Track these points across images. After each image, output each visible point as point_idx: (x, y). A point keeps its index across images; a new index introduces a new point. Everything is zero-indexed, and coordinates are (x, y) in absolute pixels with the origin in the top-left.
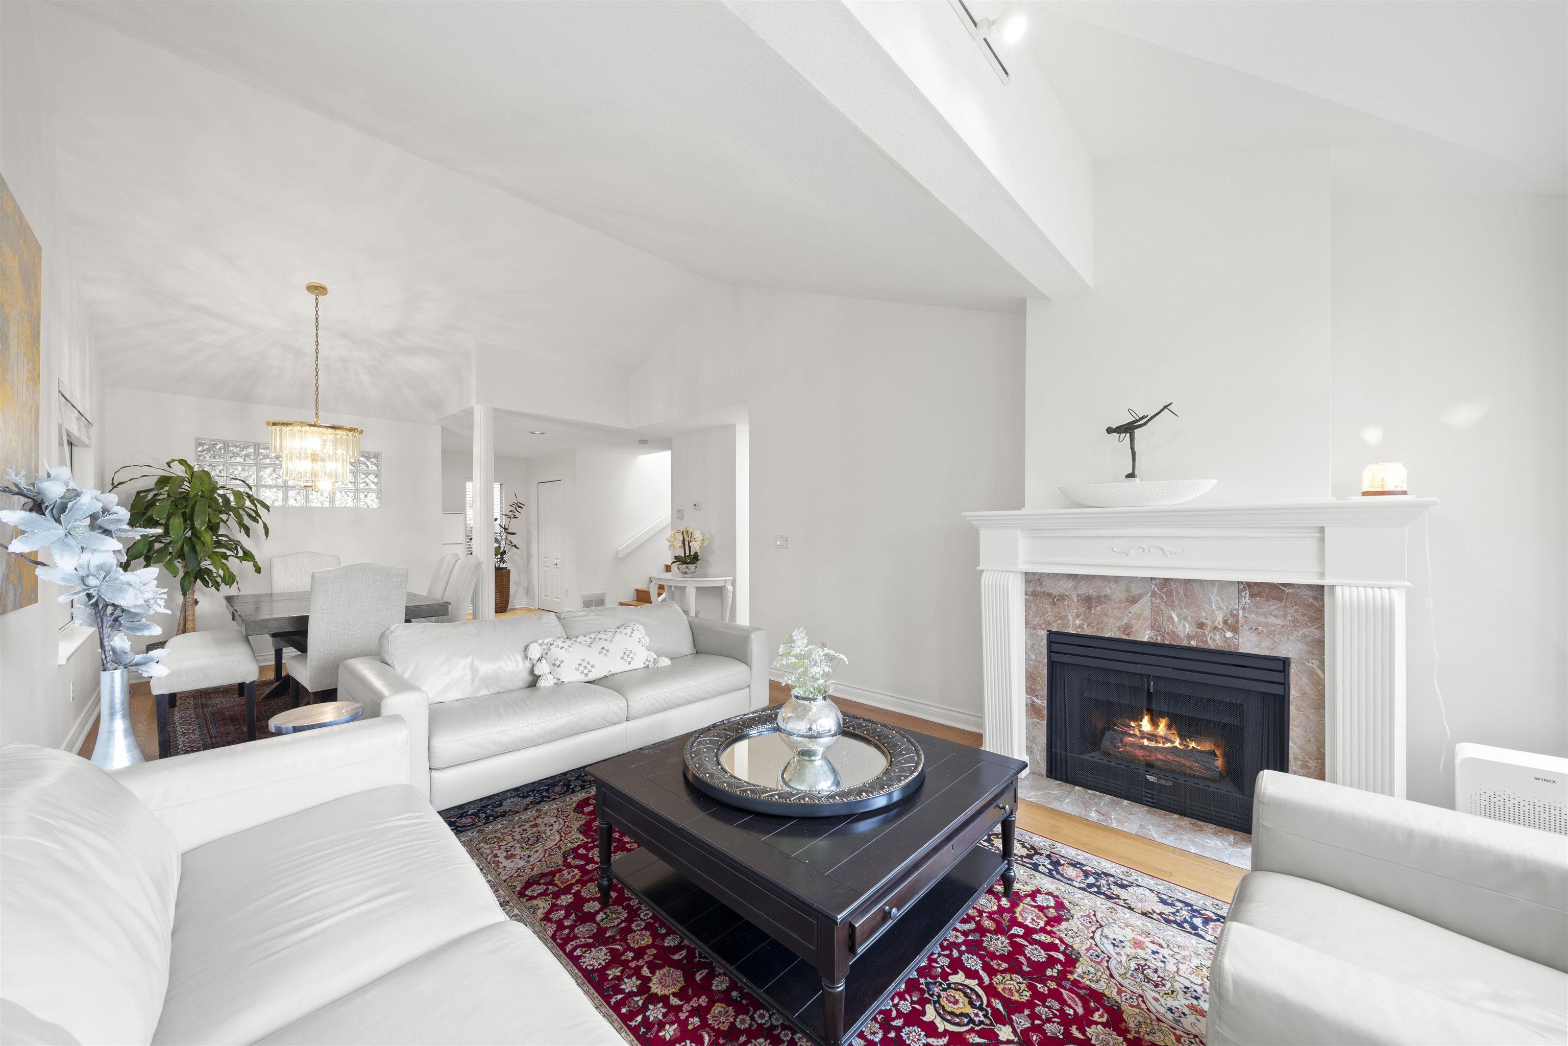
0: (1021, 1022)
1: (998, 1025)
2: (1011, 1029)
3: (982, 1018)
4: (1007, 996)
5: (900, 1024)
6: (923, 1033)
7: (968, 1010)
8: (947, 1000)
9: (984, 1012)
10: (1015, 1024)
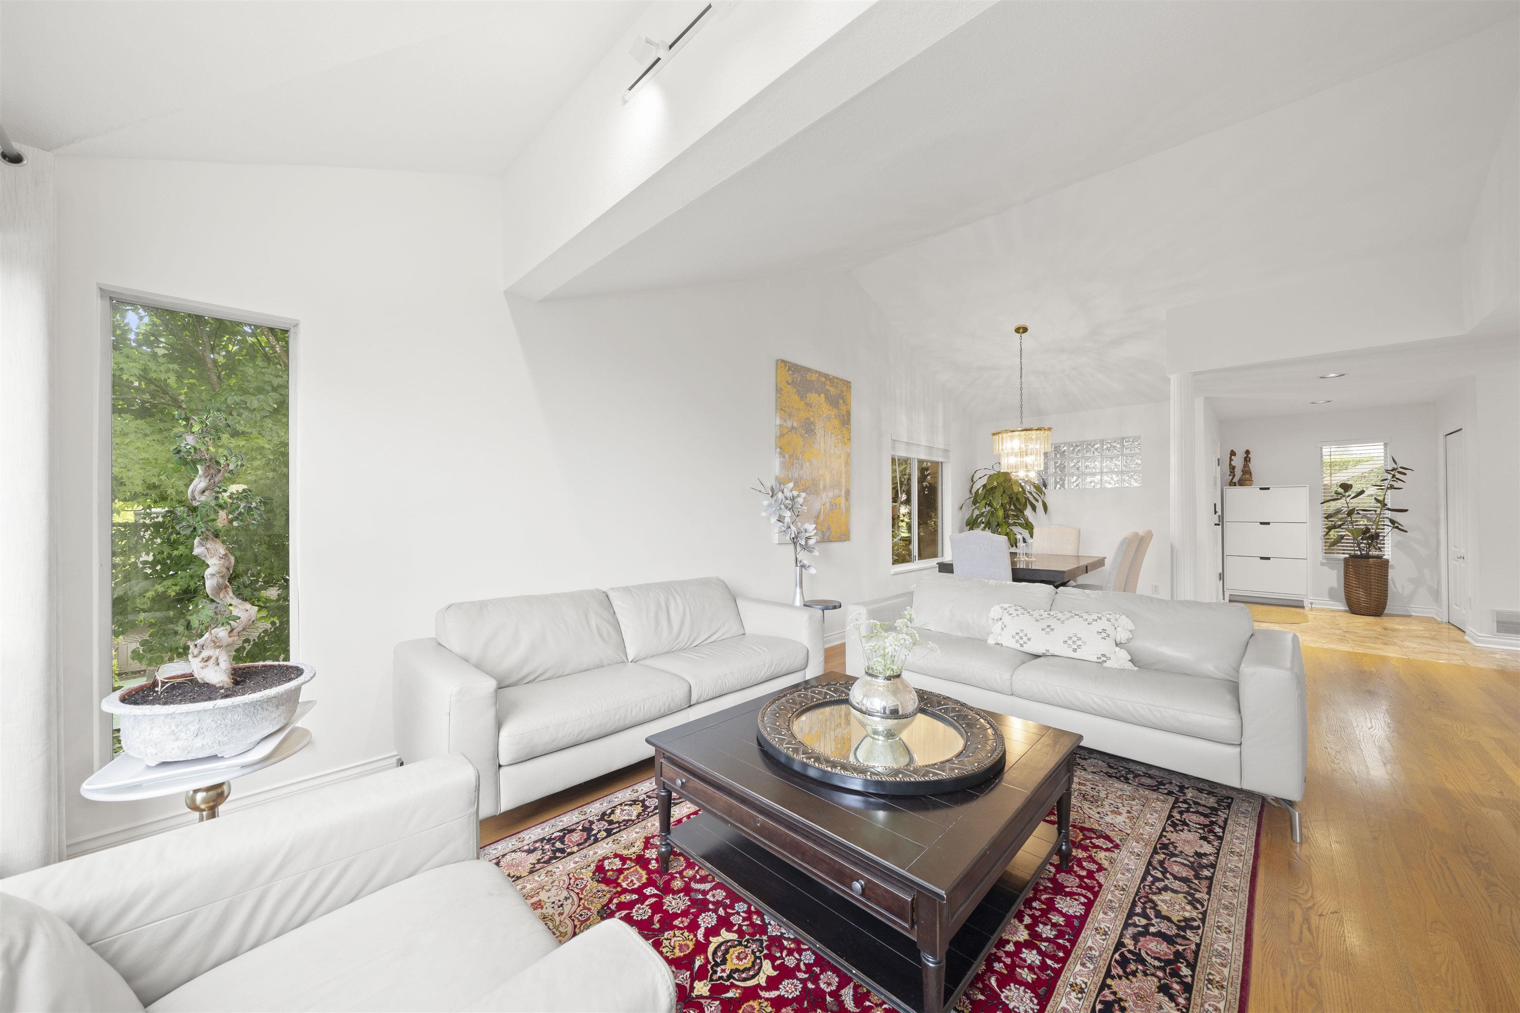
0: (711, 1007)
1: (710, 985)
2: (704, 995)
3: (719, 974)
4: (743, 1007)
5: (719, 913)
6: (710, 926)
7: (729, 967)
8: (742, 952)
9: (725, 977)
10: (710, 1001)
